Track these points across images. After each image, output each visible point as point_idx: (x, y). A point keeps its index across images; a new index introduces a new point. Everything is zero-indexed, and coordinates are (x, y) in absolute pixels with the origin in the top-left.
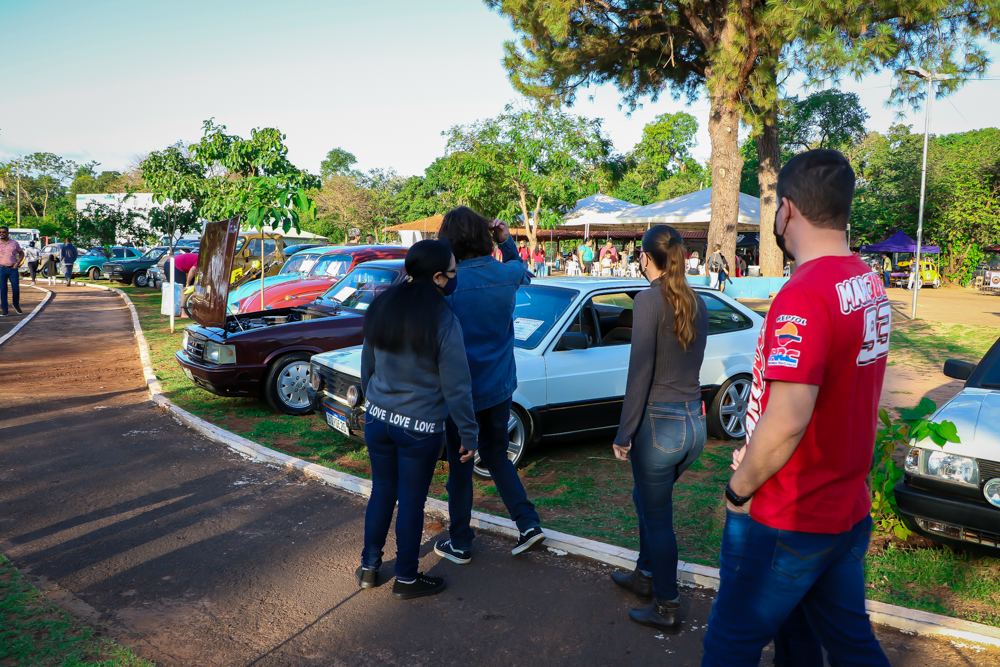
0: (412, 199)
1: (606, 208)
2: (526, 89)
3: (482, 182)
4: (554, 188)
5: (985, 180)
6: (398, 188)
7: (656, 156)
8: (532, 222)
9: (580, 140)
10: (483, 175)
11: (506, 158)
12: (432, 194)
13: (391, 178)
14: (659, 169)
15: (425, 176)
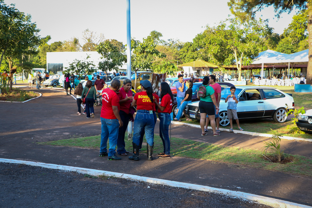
0: (187, 52)
1: (272, 55)
2: (236, 14)
3: (218, 47)
4: (249, 49)
6: (181, 47)
7: (298, 30)
8: (240, 62)
9: (260, 29)
10: (219, 44)
11: (229, 37)
12: (196, 50)
13: (177, 42)
14: (299, 36)
15: (193, 42)
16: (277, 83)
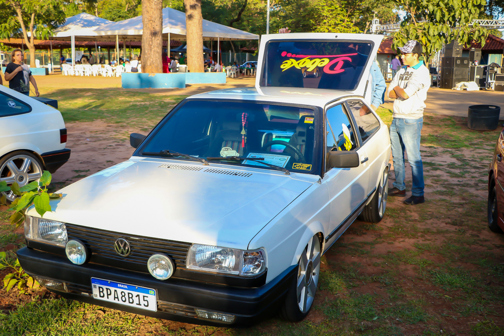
1: (89, 24)
5: (342, 5)
8: (29, 34)
16: (101, 73)
